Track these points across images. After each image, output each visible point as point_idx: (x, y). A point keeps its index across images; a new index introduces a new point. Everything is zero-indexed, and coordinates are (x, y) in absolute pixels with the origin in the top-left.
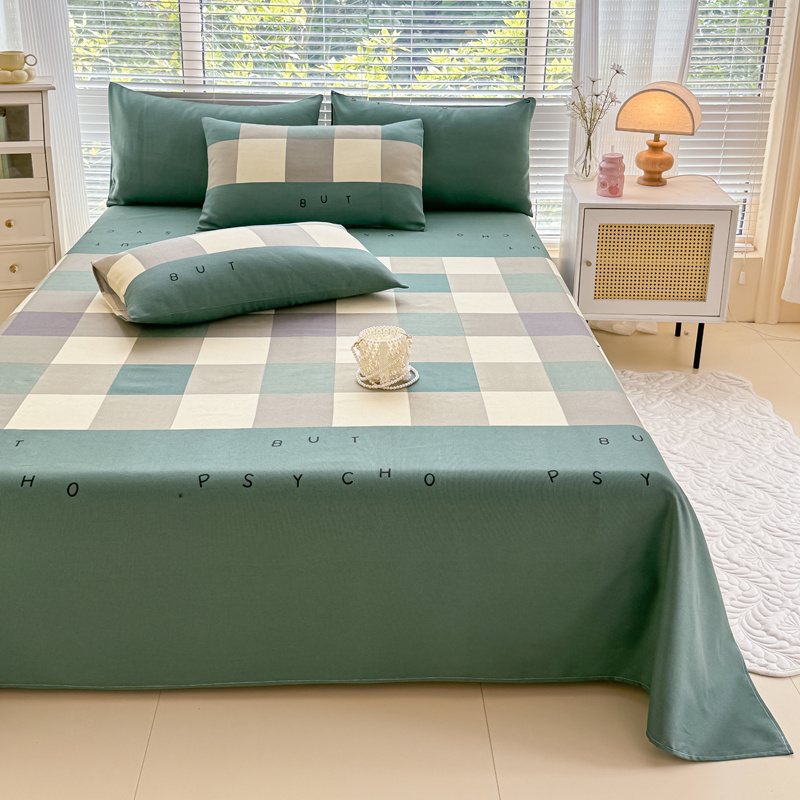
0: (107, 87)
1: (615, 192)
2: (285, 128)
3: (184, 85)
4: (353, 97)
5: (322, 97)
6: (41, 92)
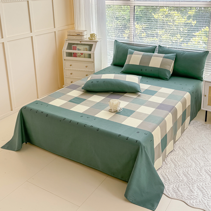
0: (114, 41)
2: (143, 53)
3: (129, 41)
4: (163, 47)
5: (156, 46)
6: (96, 42)
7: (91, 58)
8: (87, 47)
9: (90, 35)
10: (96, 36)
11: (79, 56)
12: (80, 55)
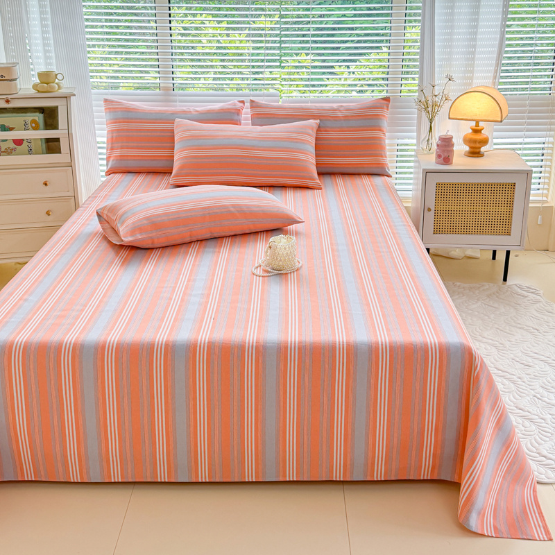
1: (447, 160)
6: (67, 98)
7: (60, 153)
8: (39, 117)
9: (40, 75)
10: (59, 77)
11: (9, 152)
12: (13, 145)
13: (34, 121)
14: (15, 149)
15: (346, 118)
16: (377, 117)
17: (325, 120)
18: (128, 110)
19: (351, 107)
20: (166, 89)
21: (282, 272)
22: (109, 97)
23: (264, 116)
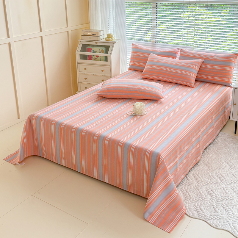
6: (113, 43)
7: (107, 61)
8: (104, 49)
9: (107, 35)
10: (113, 36)
11: (95, 59)
12: (96, 57)
13: (102, 50)
14: (96, 58)
15: (216, 60)
16: (230, 62)
17: (206, 60)
18: (138, 48)
19: (219, 56)
20: (153, 42)
21: (136, 115)
22: (134, 43)
23: (184, 56)
